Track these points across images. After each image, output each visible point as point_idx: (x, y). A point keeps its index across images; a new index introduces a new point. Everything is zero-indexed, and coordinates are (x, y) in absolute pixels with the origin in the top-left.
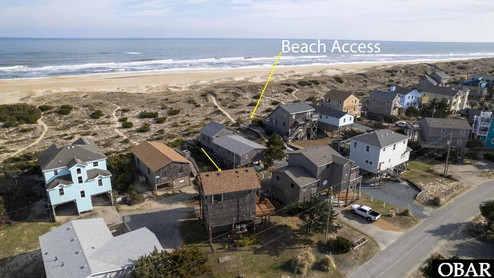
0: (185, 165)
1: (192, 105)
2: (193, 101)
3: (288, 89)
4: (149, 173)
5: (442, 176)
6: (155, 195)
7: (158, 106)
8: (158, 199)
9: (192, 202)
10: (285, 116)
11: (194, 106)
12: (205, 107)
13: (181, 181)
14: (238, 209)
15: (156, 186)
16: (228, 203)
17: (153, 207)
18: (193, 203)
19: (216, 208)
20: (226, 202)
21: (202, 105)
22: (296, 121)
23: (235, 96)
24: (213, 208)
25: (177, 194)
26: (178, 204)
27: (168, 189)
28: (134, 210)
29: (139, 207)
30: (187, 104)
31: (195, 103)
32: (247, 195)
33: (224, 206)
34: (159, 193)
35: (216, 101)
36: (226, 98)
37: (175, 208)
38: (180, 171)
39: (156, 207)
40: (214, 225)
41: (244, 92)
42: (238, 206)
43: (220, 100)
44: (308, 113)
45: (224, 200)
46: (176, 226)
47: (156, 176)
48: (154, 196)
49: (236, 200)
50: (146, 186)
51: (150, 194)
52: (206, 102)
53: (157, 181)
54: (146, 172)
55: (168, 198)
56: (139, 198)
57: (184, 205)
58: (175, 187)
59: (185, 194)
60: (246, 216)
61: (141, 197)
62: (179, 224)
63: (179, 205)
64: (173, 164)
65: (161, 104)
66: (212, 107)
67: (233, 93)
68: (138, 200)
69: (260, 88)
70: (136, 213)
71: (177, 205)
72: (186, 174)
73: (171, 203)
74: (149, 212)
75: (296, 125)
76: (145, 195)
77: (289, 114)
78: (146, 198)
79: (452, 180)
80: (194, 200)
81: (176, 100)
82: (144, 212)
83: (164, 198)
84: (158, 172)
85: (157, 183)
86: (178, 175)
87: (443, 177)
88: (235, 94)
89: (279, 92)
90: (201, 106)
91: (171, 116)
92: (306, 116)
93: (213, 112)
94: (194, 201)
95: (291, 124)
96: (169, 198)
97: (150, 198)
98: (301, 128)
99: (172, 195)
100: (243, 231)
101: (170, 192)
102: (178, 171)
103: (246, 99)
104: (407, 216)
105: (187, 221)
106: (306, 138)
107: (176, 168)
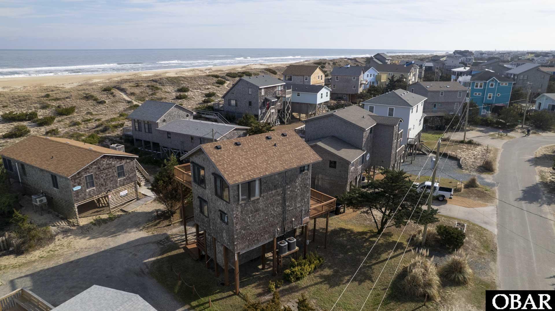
0: (126, 162)
1: (91, 102)
2: (92, 96)
3: (218, 80)
4: (56, 185)
5: (462, 142)
6: (74, 226)
7: (35, 105)
8: (84, 231)
9: (156, 225)
10: (250, 93)
11: (95, 102)
12: (113, 103)
13: (123, 193)
14: (284, 208)
15: (76, 206)
16: (267, 199)
17: (77, 247)
18: (159, 226)
19: (247, 211)
20: (263, 197)
21: (107, 101)
22: (266, 99)
23: (152, 89)
24: (242, 212)
25: (119, 216)
26: (130, 233)
27: (97, 212)
28: (34, 262)
29: (45, 254)
30: (84, 101)
31: (96, 100)
32: (297, 177)
33: (261, 205)
34: (83, 221)
35: (127, 96)
36: (141, 92)
37: (125, 241)
38: (118, 174)
39: (84, 247)
40: (244, 248)
41: (164, 86)
42: (284, 200)
43: (133, 94)
44: (277, 87)
45: (261, 193)
46: (143, 272)
47: (74, 186)
48: (72, 228)
49: (280, 190)
50: (49, 212)
51: (63, 224)
52: (112, 97)
53: (77, 196)
54: (47, 185)
55: (103, 226)
56: (42, 236)
57: (141, 232)
58: (111, 206)
59: (136, 215)
60: (296, 219)
61: (45, 232)
62: (148, 268)
63: (133, 233)
64: (105, 162)
65: (39, 102)
66: (123, 102)
67: (148, 86)
68: (38, 240)
69: (183, 81)
70: (40, 267)
71: (127, 234)
72: (130, 178)
73: (114, 233)
74: (72, 259)
75: (266, 104)
76: (53, 229)
77: (258, 87)
78: (57, 234)
79: (475, 145)
80: (157, 221)
81: (63, 96)
82: (61, 261)
83: (95, 228)
84: (76, 179)
85: (78, 201)
86: (116, 182)
87: (464, 143)
88: (151, 88)
89: (208, 84)
90: (107, 103)
91: (60, 116)
92: (275, 93)
93: (127, 108)
94: (159, 223)
95: (260, 101)
96: (106, 225)
97: (65, 232)
98: (272, 108)
99: (111, 219)
100: (293, 251)
101: (105, 216)
102: (116, 174)
103: (169, 92)
104: (476, 187)
105: (162, 258)
106: (279, 122)
107: (111, 168)
